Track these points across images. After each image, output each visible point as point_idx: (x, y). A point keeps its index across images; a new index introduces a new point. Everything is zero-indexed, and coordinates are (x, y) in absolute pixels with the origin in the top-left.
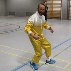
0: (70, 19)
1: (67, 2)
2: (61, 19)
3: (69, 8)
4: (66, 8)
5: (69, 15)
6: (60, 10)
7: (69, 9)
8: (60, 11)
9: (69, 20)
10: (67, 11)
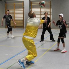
2: (24, 28)
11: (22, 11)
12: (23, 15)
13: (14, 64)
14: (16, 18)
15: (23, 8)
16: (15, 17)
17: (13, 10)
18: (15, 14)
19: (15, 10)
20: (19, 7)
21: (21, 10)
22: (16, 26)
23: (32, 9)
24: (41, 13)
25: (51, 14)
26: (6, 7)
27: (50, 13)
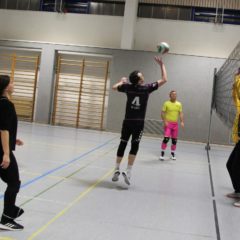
0: (57, 121)
1: (51, 76)
2: (32, 121)
3: (56, 93)
4: (48, 92)
5: (54, 111)
6: (32, 96)
7: (56, 96)
8: (32, 99)
9: (53, 124)
10: (49, 101)
11: (34, 77)
12: (35, 88)
13: (28, 201)
15: (38, 69)
19: (15, 72)
20: (26, 67)
21: (30, 75)
23: (61, 76)
24: (81, 87)
25: (107, 93)
27: (105, 90)
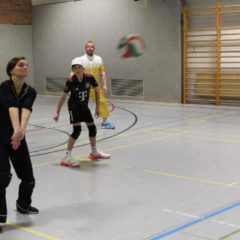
14: (222, 65)
16: (222, 60)
17: (214, 33)
18: (223, 49)
19: (222, 32)
22: (222, 98)
26: (185, 20)
